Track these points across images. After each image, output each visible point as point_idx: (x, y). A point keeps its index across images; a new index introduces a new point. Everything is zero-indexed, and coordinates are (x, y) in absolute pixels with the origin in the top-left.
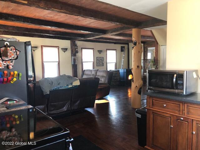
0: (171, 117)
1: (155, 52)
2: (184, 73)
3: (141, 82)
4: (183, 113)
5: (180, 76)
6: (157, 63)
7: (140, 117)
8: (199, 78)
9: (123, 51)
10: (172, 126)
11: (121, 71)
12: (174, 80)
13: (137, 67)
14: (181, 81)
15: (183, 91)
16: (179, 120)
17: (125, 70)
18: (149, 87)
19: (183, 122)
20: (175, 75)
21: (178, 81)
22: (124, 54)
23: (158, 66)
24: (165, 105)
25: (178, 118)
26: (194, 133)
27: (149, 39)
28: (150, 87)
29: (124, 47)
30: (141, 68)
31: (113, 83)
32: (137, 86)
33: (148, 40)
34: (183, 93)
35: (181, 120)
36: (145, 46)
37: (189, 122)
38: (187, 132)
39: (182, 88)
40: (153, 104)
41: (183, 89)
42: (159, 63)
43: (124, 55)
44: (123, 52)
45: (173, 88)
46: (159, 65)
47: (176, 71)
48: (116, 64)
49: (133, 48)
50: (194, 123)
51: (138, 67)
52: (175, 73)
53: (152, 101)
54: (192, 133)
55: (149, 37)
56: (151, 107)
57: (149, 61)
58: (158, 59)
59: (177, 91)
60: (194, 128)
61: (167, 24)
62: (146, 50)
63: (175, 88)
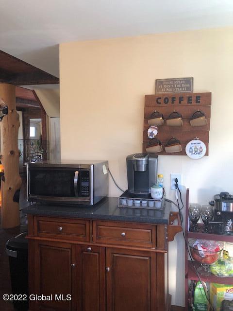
0: (71, 249)
1: (42, 128)
2: (90, 169)
3: (19, 179)
4: (91, 238)
5: (85, 174)
6: (46, 144)
7: (16, 256)
8: (110, 173)
10: (74, 265)
12: (76, 180)
13: (10, 153)
14: (86, 182)
15: (90, 199)
16: (85, 253)
18: (30, 197)
19: (92, 253)
20: (77, 172)
21: (82, 183)
23: (46, 149)
24: (61, 228)
25: (83, 249)
26: (108, 269)
27: (31, 104)
28: (33, 197)
30: (18, 154)
32: (12, 187)
33: (29, 105)
34: (90, 202)
35: (88, 251)
36: (25, 115)
37: (100, 252)
38: (98, 271)
39: (87, 194)
40: (39, 229)
41: (89, 195)
42: (49, 145)
45: (73, 195)
46: (49, 148)
47: (78, 165)
49: (2, 118)
50: (108, 252)
51: (12, 153)
52: (77, 169)
53: (38, 223)
54: (106, 270)
55: (30, 101)
56: (36, 234)
57: (32, 142)
58: (47, 139)
59: (80, 200)
60: (108, 261)
61: (59, 83)
62: (26, 123)
63: (76, 194)
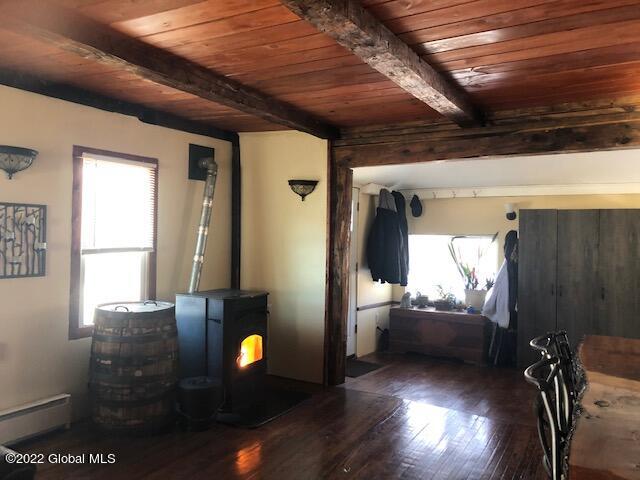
9: (204, 178)
11: (188, 308)
17: (217, 306)
22: (211, 197)
29: (209, 152)
31: (119, 414)
43: (208, 200)
44: (201, 184)
48: (153, 257)
